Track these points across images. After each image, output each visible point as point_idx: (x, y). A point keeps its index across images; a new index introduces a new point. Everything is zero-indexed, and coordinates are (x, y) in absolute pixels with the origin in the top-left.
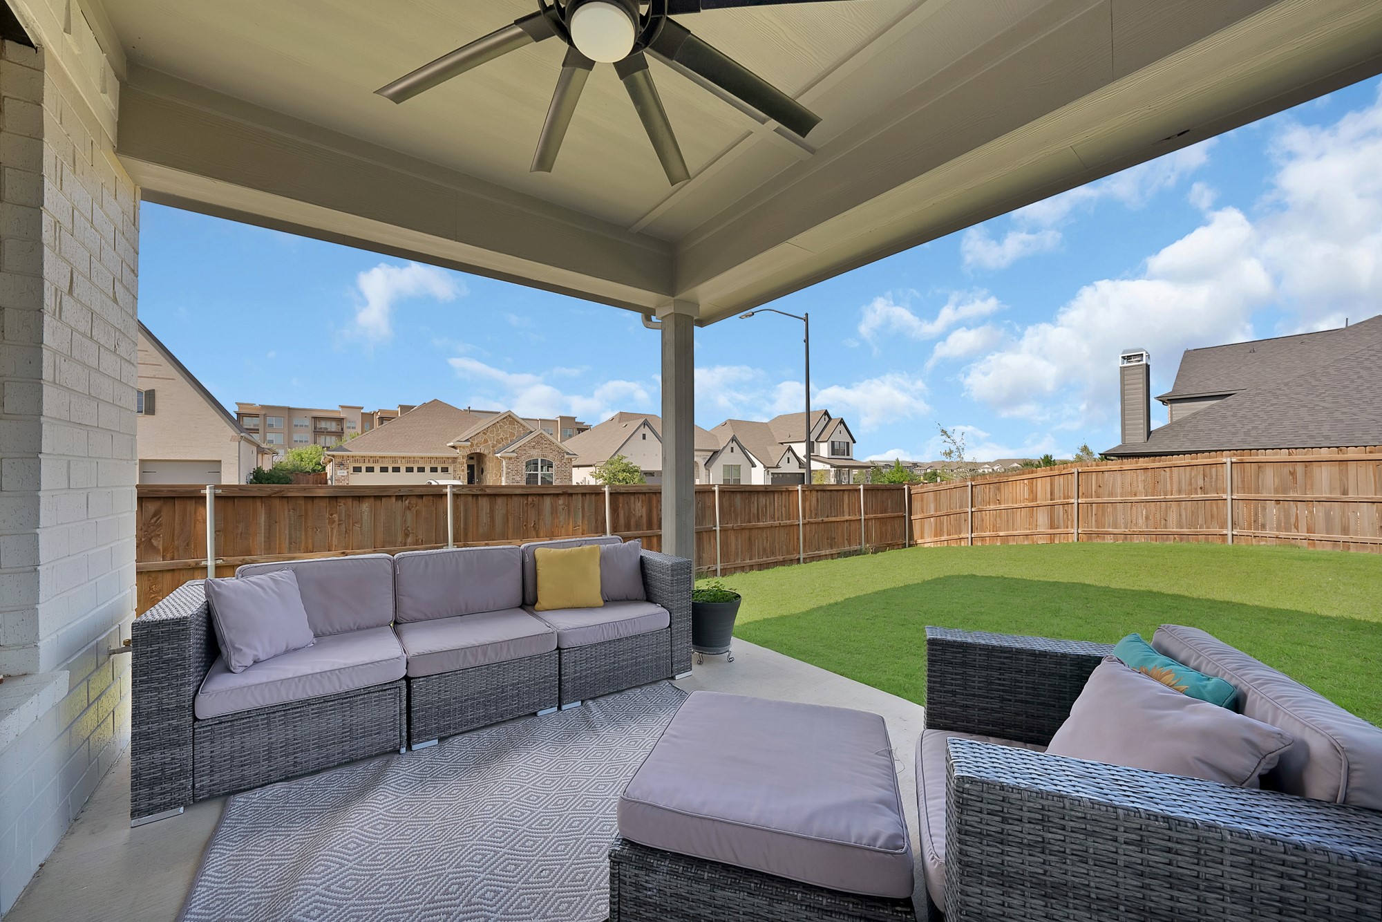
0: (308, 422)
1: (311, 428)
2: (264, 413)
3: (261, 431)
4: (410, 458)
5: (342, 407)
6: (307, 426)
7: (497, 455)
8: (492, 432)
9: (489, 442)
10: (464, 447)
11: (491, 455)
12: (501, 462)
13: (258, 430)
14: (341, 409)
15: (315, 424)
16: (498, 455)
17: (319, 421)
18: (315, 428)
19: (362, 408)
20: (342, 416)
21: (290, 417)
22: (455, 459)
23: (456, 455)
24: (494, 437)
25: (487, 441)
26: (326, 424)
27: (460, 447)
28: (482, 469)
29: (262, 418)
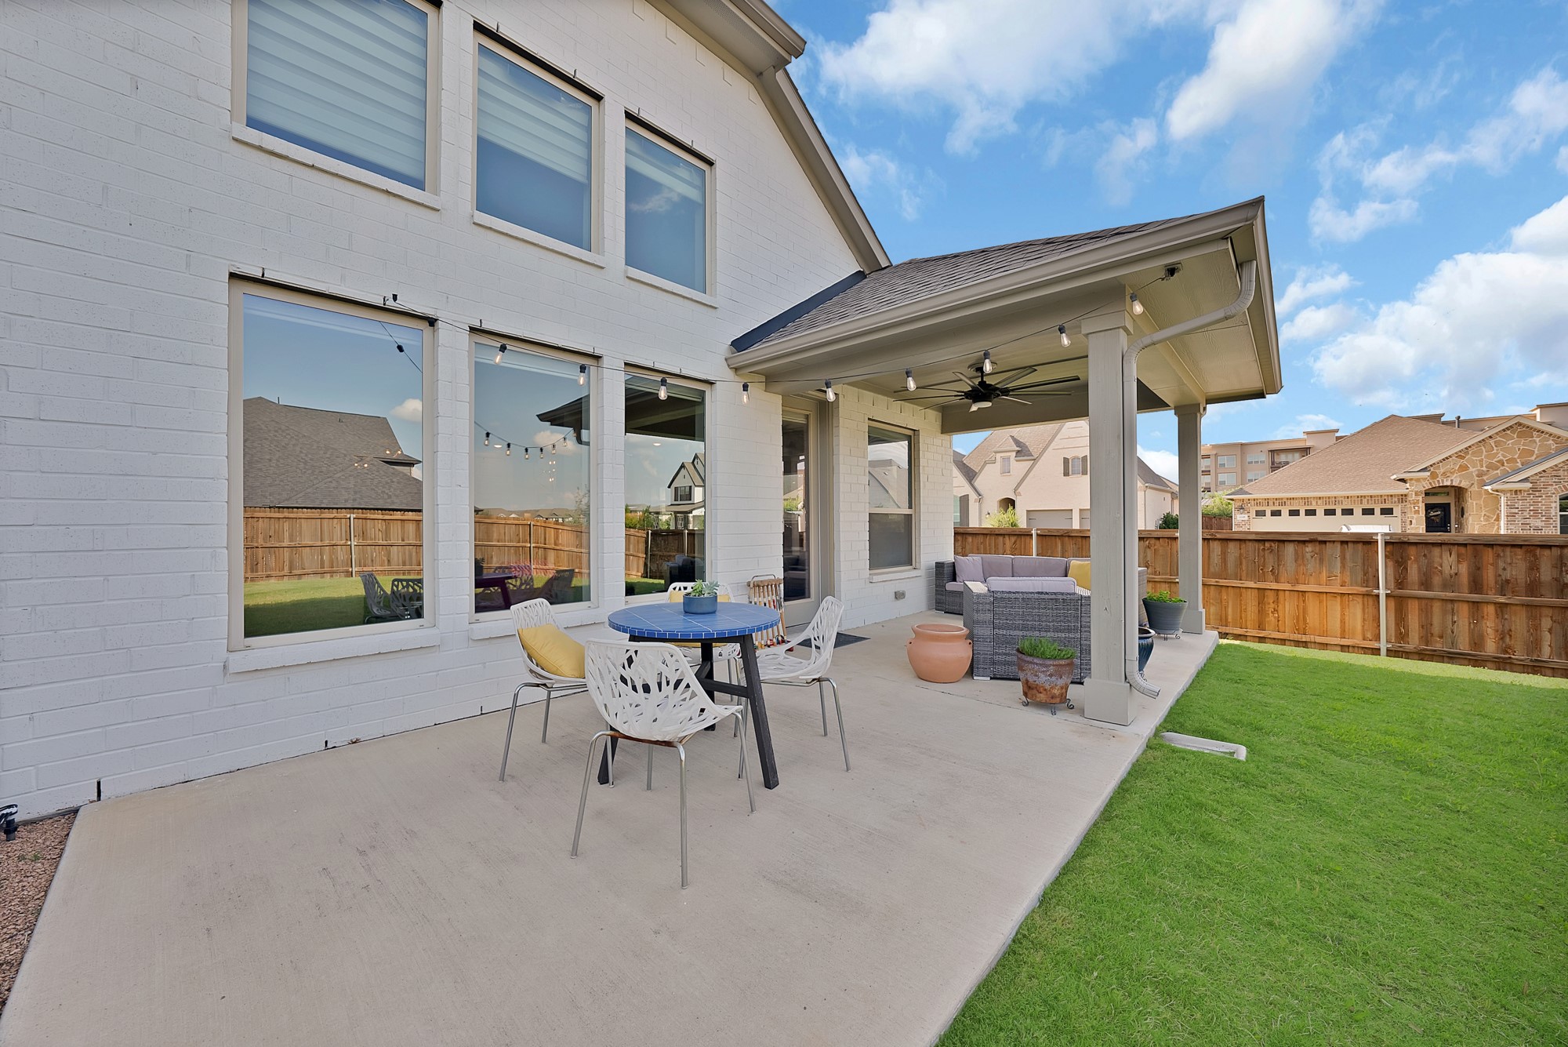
0: (1265, 457)
1: (1268, 464)
2: (1215, 452)
3: (1213, 472)
4: (1329, 498)
5: (1308, 433)
6: (1264, 462)
7: (1486, 488)
8: (1479, 453)
9: (1471, 469)
10: (1418, 480)
11: (1475, 488)
12: (1497, 500)
13: (1209, 471)
14: (1306, 437)
15: (1273, 458)
16: (1488, 488)
17: (1278, 454)
18: (1273, 463)
19: (1337, 431)
20: (1308, 444)
21: (1243, 453)
22: (1403, 498)
23: (1405, 492)
24: (1481, 461)
25: (1467, 468)
26: (1287, 457)
27: (1411, 480)
28: (1463, 508)
29: (1213, 458)
